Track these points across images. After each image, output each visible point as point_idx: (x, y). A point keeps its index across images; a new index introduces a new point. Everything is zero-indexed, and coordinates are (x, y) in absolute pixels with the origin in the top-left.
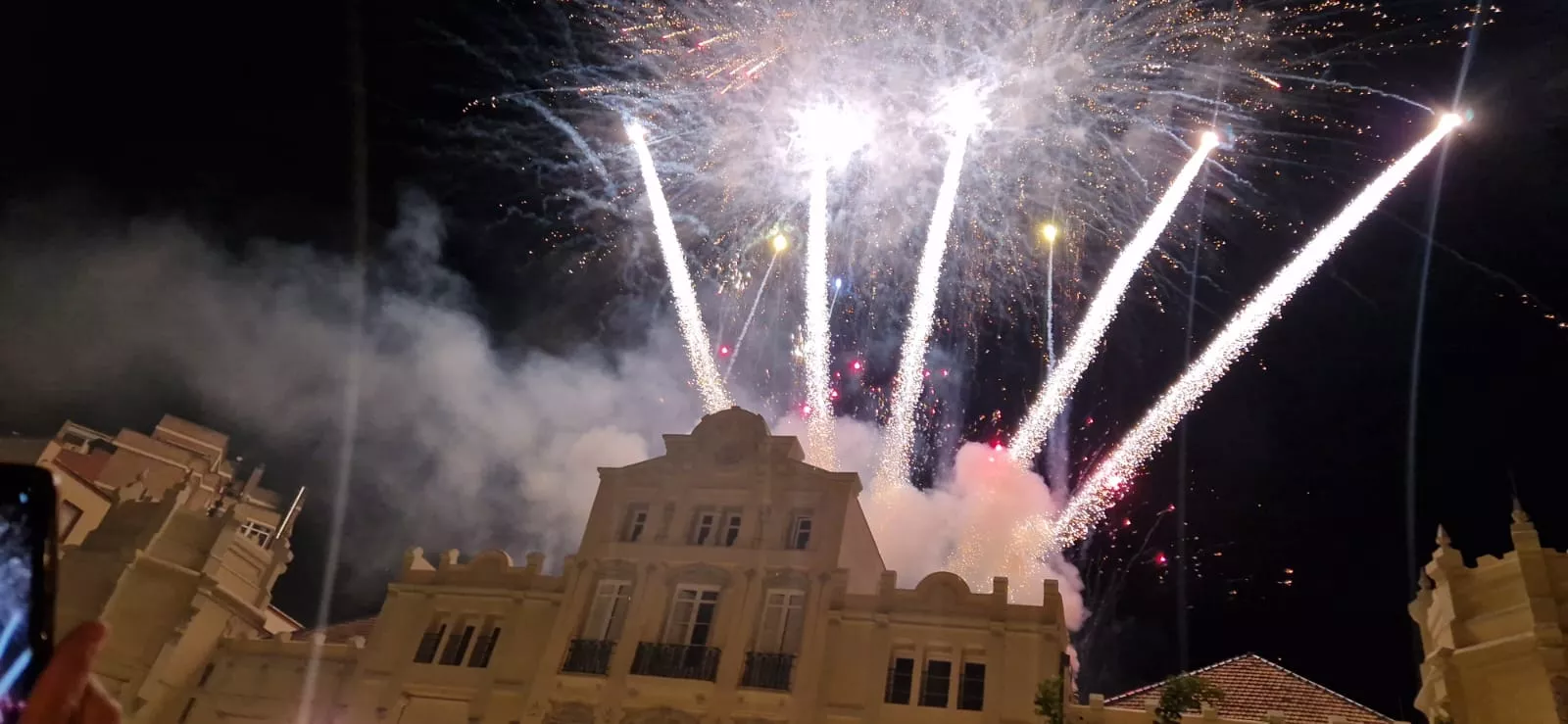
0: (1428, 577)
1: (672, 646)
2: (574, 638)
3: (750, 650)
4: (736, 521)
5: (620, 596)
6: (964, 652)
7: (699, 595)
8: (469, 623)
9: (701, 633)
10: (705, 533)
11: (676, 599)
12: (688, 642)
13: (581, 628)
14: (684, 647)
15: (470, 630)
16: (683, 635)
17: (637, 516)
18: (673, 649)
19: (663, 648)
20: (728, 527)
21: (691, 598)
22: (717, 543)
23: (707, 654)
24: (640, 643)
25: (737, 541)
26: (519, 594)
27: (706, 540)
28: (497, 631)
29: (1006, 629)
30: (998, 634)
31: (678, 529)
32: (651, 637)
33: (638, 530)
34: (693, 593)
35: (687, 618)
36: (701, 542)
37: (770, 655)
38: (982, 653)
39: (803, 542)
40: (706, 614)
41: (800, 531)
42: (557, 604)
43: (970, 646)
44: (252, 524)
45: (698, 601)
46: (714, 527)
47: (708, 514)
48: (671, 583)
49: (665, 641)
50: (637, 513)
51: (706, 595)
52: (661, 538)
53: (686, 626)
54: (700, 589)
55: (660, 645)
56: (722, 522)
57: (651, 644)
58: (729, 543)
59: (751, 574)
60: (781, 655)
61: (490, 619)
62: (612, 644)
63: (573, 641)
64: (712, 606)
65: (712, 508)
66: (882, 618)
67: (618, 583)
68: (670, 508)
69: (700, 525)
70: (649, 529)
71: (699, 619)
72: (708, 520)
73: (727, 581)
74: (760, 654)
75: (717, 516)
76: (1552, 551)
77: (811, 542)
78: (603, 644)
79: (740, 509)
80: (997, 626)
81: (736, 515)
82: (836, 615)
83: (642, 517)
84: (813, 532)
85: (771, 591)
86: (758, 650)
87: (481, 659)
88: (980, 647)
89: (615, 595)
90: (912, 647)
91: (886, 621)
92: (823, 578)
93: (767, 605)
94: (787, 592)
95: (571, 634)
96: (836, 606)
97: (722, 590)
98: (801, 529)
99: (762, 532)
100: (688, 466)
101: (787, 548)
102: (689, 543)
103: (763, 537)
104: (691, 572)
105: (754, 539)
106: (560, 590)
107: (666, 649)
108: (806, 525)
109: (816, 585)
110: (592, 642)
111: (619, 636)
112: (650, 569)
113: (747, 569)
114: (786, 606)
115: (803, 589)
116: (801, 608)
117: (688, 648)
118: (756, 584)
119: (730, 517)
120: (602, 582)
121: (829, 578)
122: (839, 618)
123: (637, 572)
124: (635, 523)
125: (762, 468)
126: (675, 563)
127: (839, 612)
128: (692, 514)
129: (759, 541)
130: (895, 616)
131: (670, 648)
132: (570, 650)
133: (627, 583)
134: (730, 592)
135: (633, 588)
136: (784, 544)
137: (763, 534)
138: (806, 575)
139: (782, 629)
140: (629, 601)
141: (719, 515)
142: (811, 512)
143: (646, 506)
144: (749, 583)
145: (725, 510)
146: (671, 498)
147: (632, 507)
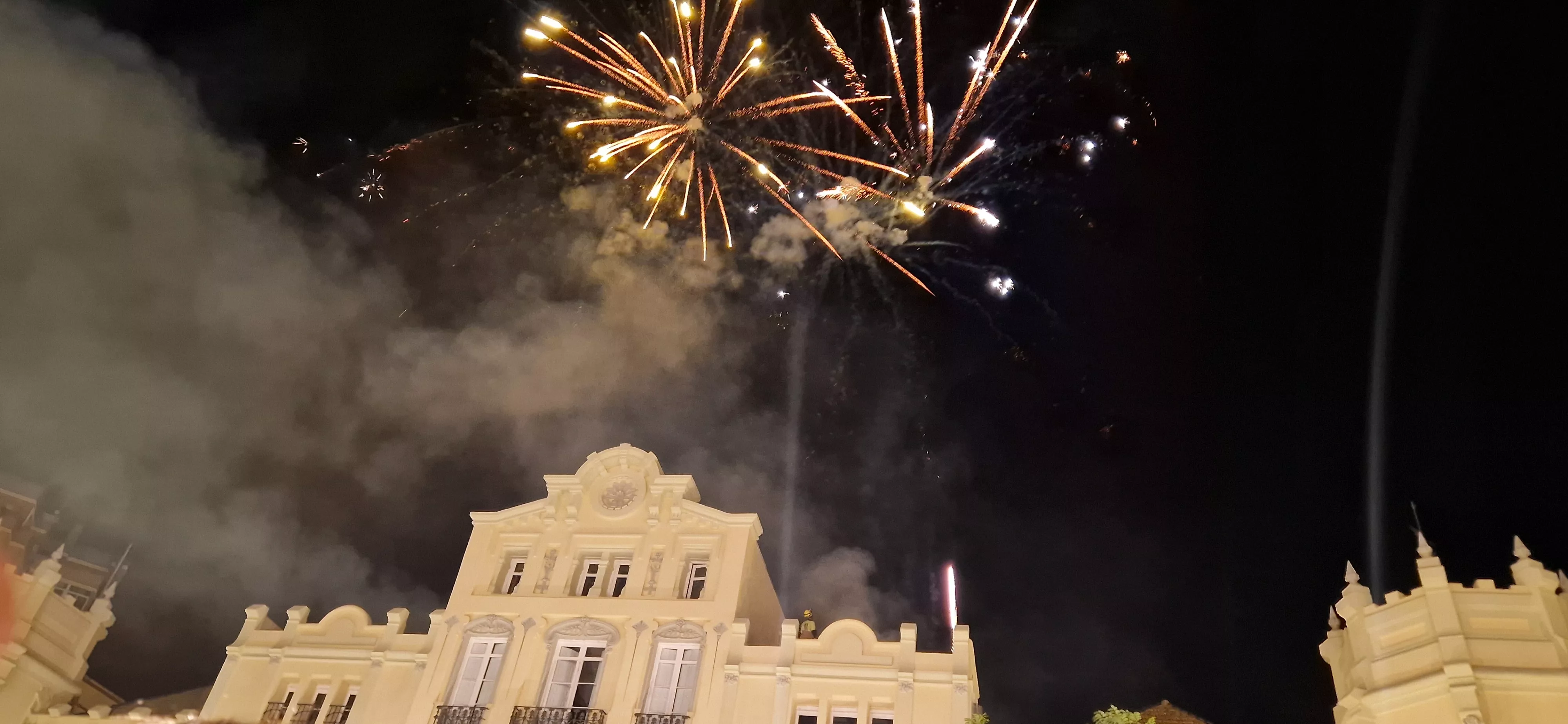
0: (1338, 616)
1: (552, 709)
2: (442, 704)
3: (638, 711)
4: (624, 569)
5: (492, 655)
6: (870, 707)
7: (583, 652)
8: (320, 690)
9: (582, 696)
10: (590, 582)
11: (556, 657)
12: (569, 704)
13: (449, 695)
14: (564, 710)
15: (321, 698)
16: (564, 698)
17: (513, 567)
18: (554, 713)
19: (543, 710)
20: (615, 575)
21: (573, 655)
22: (603, 594)
23: (590, 718)
24: (516, 707)
25: (626, 591)
26: (377, 656)
27: (591, 590)
28: (353, 697)
29: (914, 681)
30: (906, 686)
31: (561, 575)
32: (529, 700)
33: (516, 580)
34: (577, 650)
35: (569, 678)
36: (585, 593)
37: (661, 716)
38: (890, 706)
39: (696, 591)
40: (589, 672)
41: (694, 579)
42: (423, 666)
43: (877, 700)
44: (69, 587)
45: (582, 658)
46: (599, 576)
47: (593, 562)
48: (551, 638)
49: (543, 704)
50: (514, 563)
51: (590, 652)
52: (541, 588)
53: (568, 686)
54: (584, 644)
55: (539, 709)
56: (610, 569)
57: (527, 708)
58: (617, 593)
59: (640, 627)
60: (672, 717)
61: (345, 684)
62: (483, 709)
63: (439, 707)
64: (597, 663)
65: (599, 556)
66: (782, 671)
67: (491, 641)
68: (551, 557)
69: (585, 574)
70: (528, 579)
71: (582, 679)
72: (593, 569)
73: (614, 636)
74: (649, 716)
75: (603, 565)
76: (1459, 586)
77: (704, 593)
78: (473, 708)
79: (630, 556)
80: (906, 677)
81: (624, 563)
82: (733, 669)
83: (520, 567)
84: (708, 579)
85: (662, 646)
86: (647, 710)
88: (887, 700)
89: (488, 654)
90: (815, 703)
91: (789, 675)
92: (720, 629)
93: (657, 661)
94: (681, 646)
95: (437, 700)
96: (733, 660)
97: (608, 645)
98: (696, 576)
99: (653, 580)
100: (572, 510)
101: (680, 597)
102: (572, 593)
103: (654, 586)
104: (574, 627)
105: (644, 589)
106: (425, 651)
107: (545, 712)
108: (701, 572)
109: (711, 637)
110: (461, 708)
111: (492, 700)
112: (528, 624)
113: (636, 621)
114: (679, 661)
115: (699, 642)
116: (695, 662)
117: (570, 711)
118: (646, 638)
119: (617, 564)
120: (474, 640)
121: (726, 629)
122: (736, 673)
123: (514, 628)
124: (512, 573)
125: (654, 510)
126: (556, 616)
127: (736, 667)
128: (576, 562)
129: (650, 589)
130: (797, 669)
131: (549, 712)
132: (436, 717)
133: (503, 640)
134: (617, 647)
135: (508, 645)
136: (677, 593)
137: (655, 582)
138: (702, 627)
139: (674, 687)
140: (504, 660)
141: (607, 562)
142: (706, 557)
143: (525, 555)
144: (638, 635)
145: (612, 558)
146: (554, 545)
147: (510, 556)
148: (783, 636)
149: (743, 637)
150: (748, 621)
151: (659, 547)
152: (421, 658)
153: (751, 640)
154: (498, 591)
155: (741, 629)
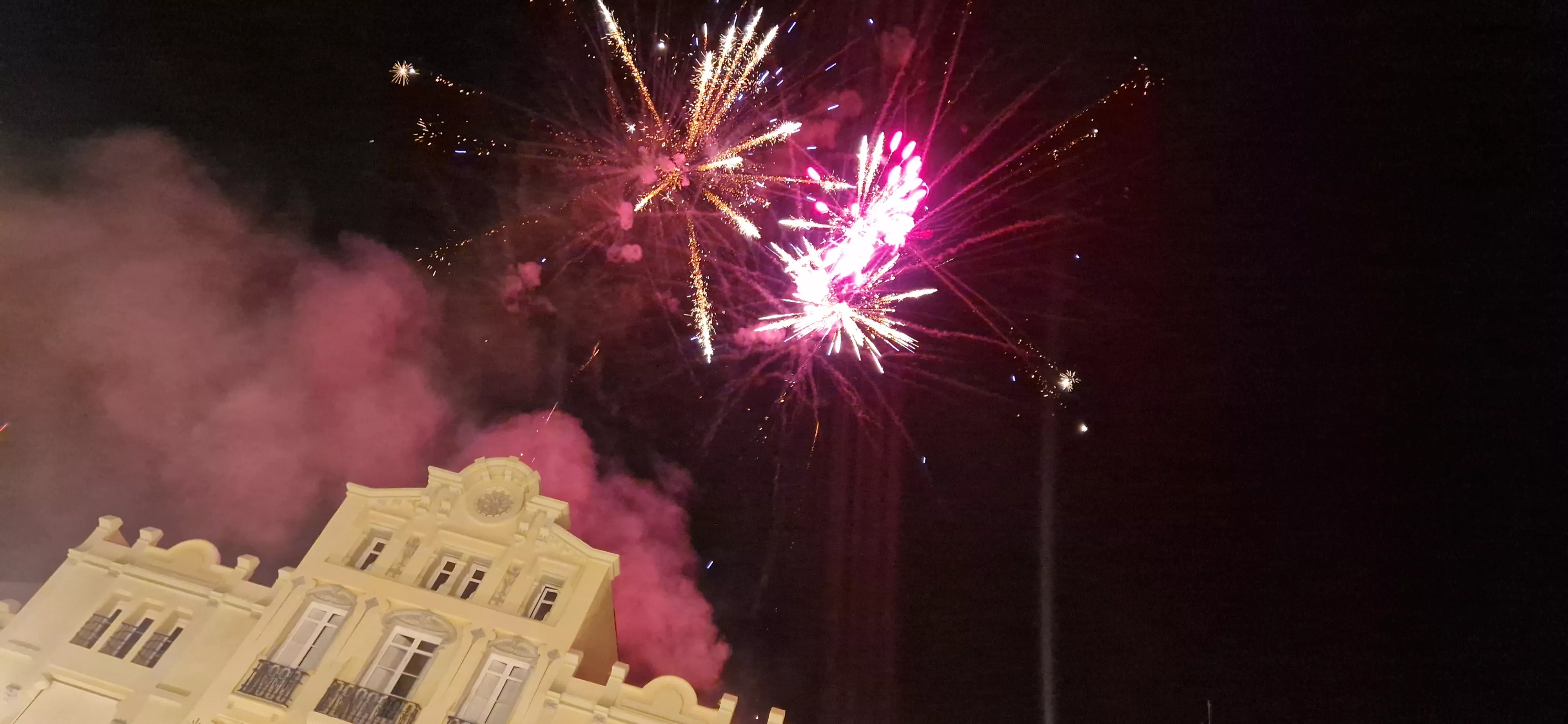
1: (369, 691)
2: (265, 658)
3: (452, 714)
4: (479, 575)
5: (328, 624)
7: (416, 644)
8: (149, 614)
9: (404, 686)
10: (443, 578)
11: (389, 642)
12: (388, 691)
13: (274, 652)
14: (381, 695)
15: (148, 622)
16: (385, 684)
17: (374, 545)
18: (371, 695)
19: (361, 690)
20: (469, 578)
21: (405, 644)
22: (452, 594)
23: (404, 709)
24: (336, 680)
25: (475, 595)
26: (215, 596)
27: (441, 586)
28: (179, 631)
31: (416, 567)
32: (350, 677)
33: (372, 558)
34: (411, 640)
35: (395, 666)
36: (435, 587)
39: (542, 613)
40: (417, 664)
41: (542, 601)
42: (257, 617)
45: (413, 649)
46: (453, 575)
47: (452, 560)
48: (389, 622)
49: (363, 684)
50: (375, 541)
51: (423, 645)
52: (394, 573)
53: (391, 673)
54: (420, 636)
55: (358, 687)
56: (465, 571)
57: (346, 684)
58: (466, 595)
59: (478, 634)
61: (176, 615)
62: (304, 673)
63: (261, 661)
64: (427, 658)
65: (458, 556)
66: (601, 711)
67: (331, 610)
68: (413, 545)
69: (440, 570)
70: (384, 560)
71: (407, 669)
72: (450, 566)
73: (451, 636)
74: (462, 721)
75: (460, 565)
77: (550, 616)
78: (294, 671)
79: (488, 564)
81: (481, 569)
82: (554, 697)
83: (380, 547)
84: (557, 606)
85: (494, 657)
86: (461, 716)
87: (149, 659)
89: (324, 622)
91: (605, 715)
92: (553, 655)
93: (485, 670)
94: (512, 662)
95: (261, 653)
96: (557, 688)
97: (442, 643)
98: (545, 599)
99: (503, 593)
100: (446, 505)
101: (525, 615)
102: (423, 585)
103: (503, 598)
104: (416, 617)
105: (493, 598)
106: (265, 603)
107: (362, 692)
108: (551, 596)
109: (543, 660)
110: (282, 667)
111: (314, 668)
112: (371, 603)
113: (476, 627)
114: (505, 676)
115: (529, 662)
116: (521, 681)
117: (387, 697)
118: (481, 646)
119: (474, 568)
120: (314, 605)
121: (559, 657)
122: (557, 701)
123: (356, 603)
124: (370, 550)
125: (524, 526)
126: (400, 603)
127: (558, 695)
128: (435, 556)
129: (498, 600)
130: (615, 712)
131: (366, 692)
132: (255, 670)
133: (342, 613)
134: (450, 647)
135: (346, 619)
136: (523, 610)
137: (505, 595)
138: (537, 648)
139: (493, 699)
140: (337, 632)
141: (464, 564)
142: (560, 584)
143: (388, 536)
144: (473, 642)
145: (472, 560)
146: (417, 534)
147: (373, 534)
148: (610, 677)
149: (573, 668)
150: (582, 653)
151: (519, 562)
152: (258, 608)
153: (580, 673)
154: (351, 564)
155: (574, 660)
